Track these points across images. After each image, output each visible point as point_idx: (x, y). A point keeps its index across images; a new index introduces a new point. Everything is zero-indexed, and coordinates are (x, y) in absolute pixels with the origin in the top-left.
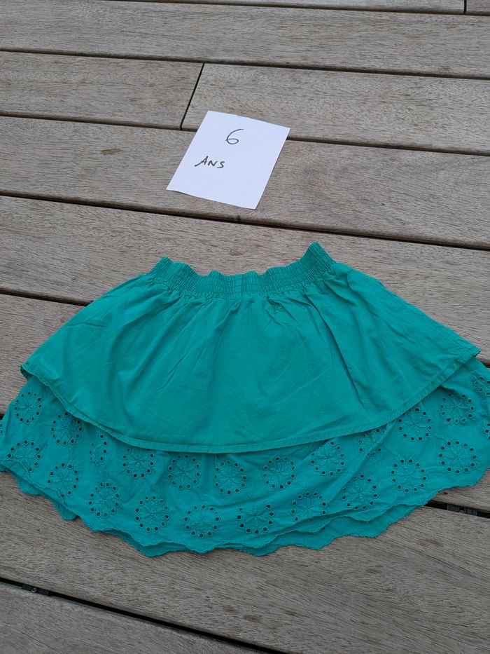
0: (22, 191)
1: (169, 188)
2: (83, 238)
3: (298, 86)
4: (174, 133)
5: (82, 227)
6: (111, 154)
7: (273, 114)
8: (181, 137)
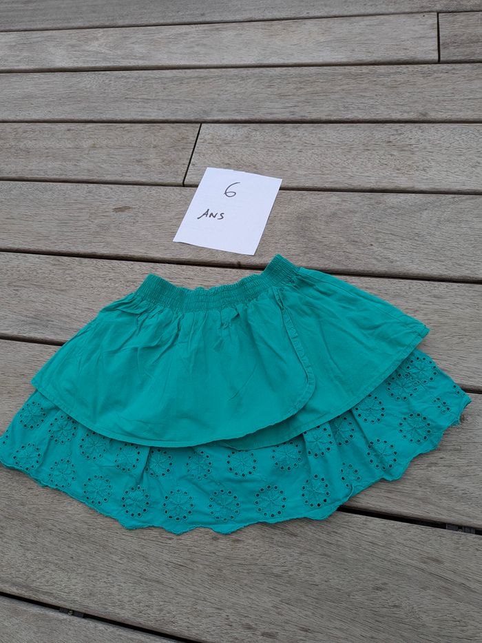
0: (44, 248)
1: (176, 239)
2: (100, 289)
3: (288, 139)
4: (177, 189)
5: (100, 279)
6: (122, 211)
7: (266, 167)
8: (184, 193)
